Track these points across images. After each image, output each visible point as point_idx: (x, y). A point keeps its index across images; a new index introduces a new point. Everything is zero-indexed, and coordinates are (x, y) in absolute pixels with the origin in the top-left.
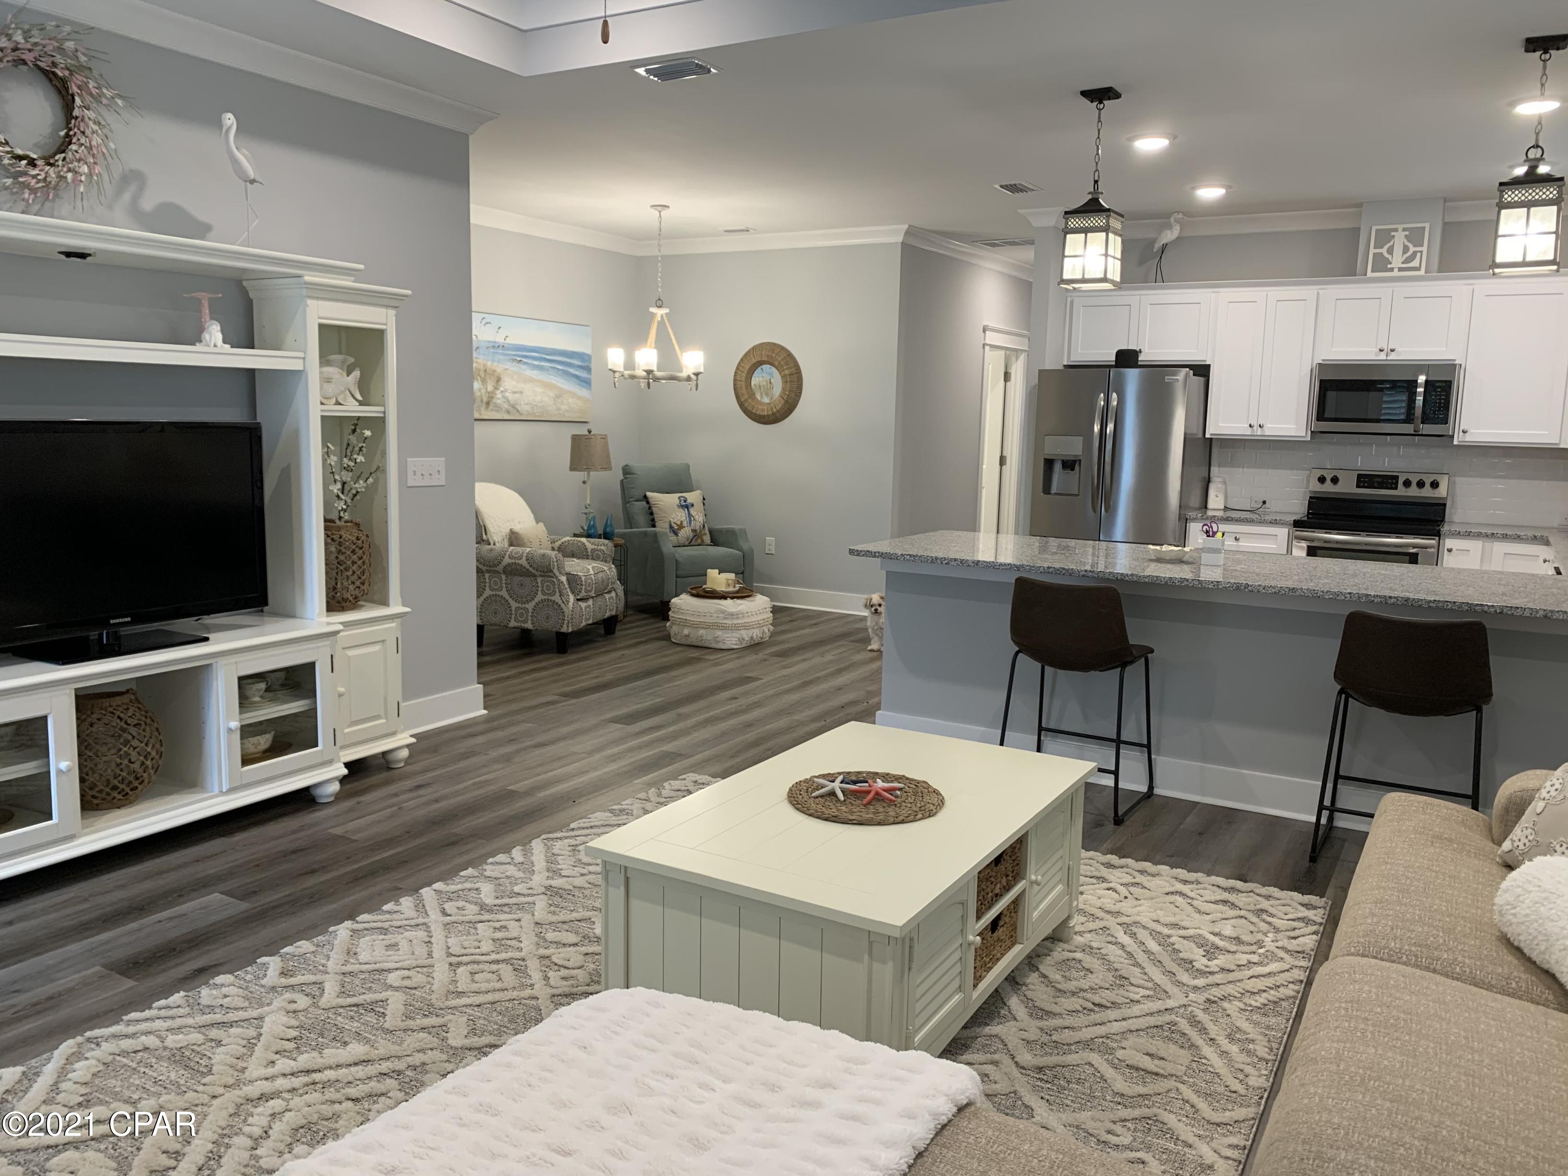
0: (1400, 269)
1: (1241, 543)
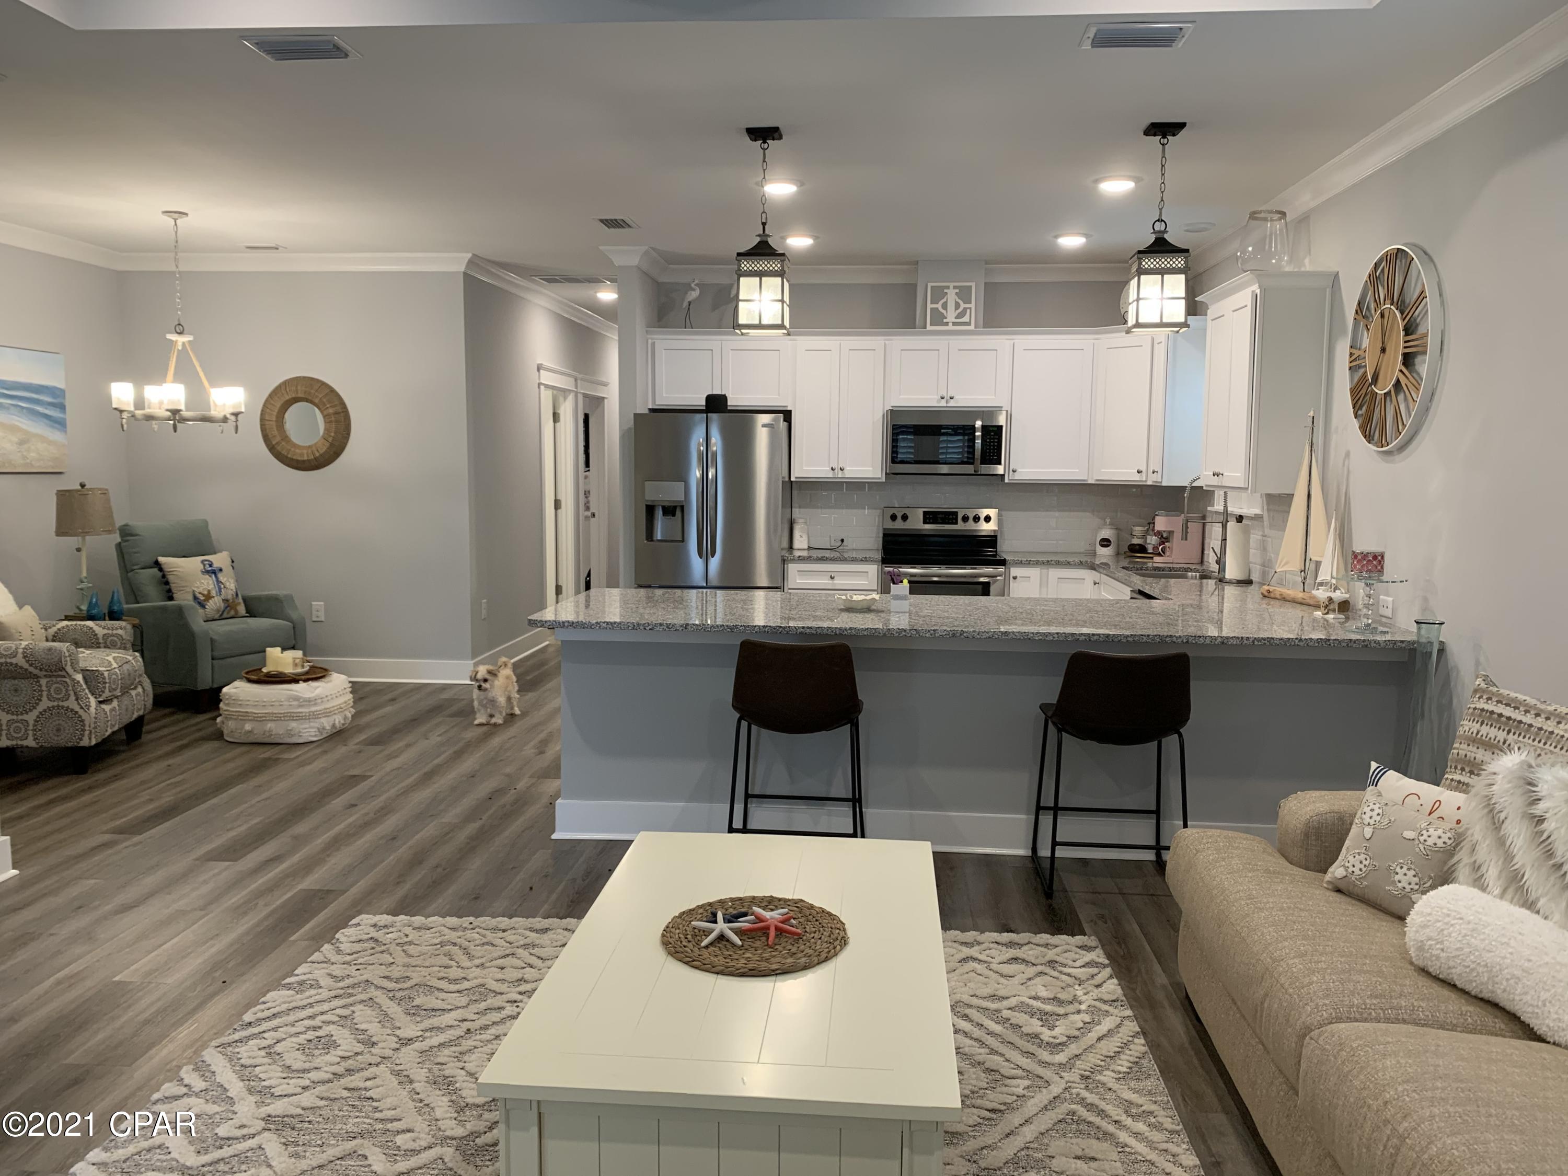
0: (954, 324)
1: (835, 581)
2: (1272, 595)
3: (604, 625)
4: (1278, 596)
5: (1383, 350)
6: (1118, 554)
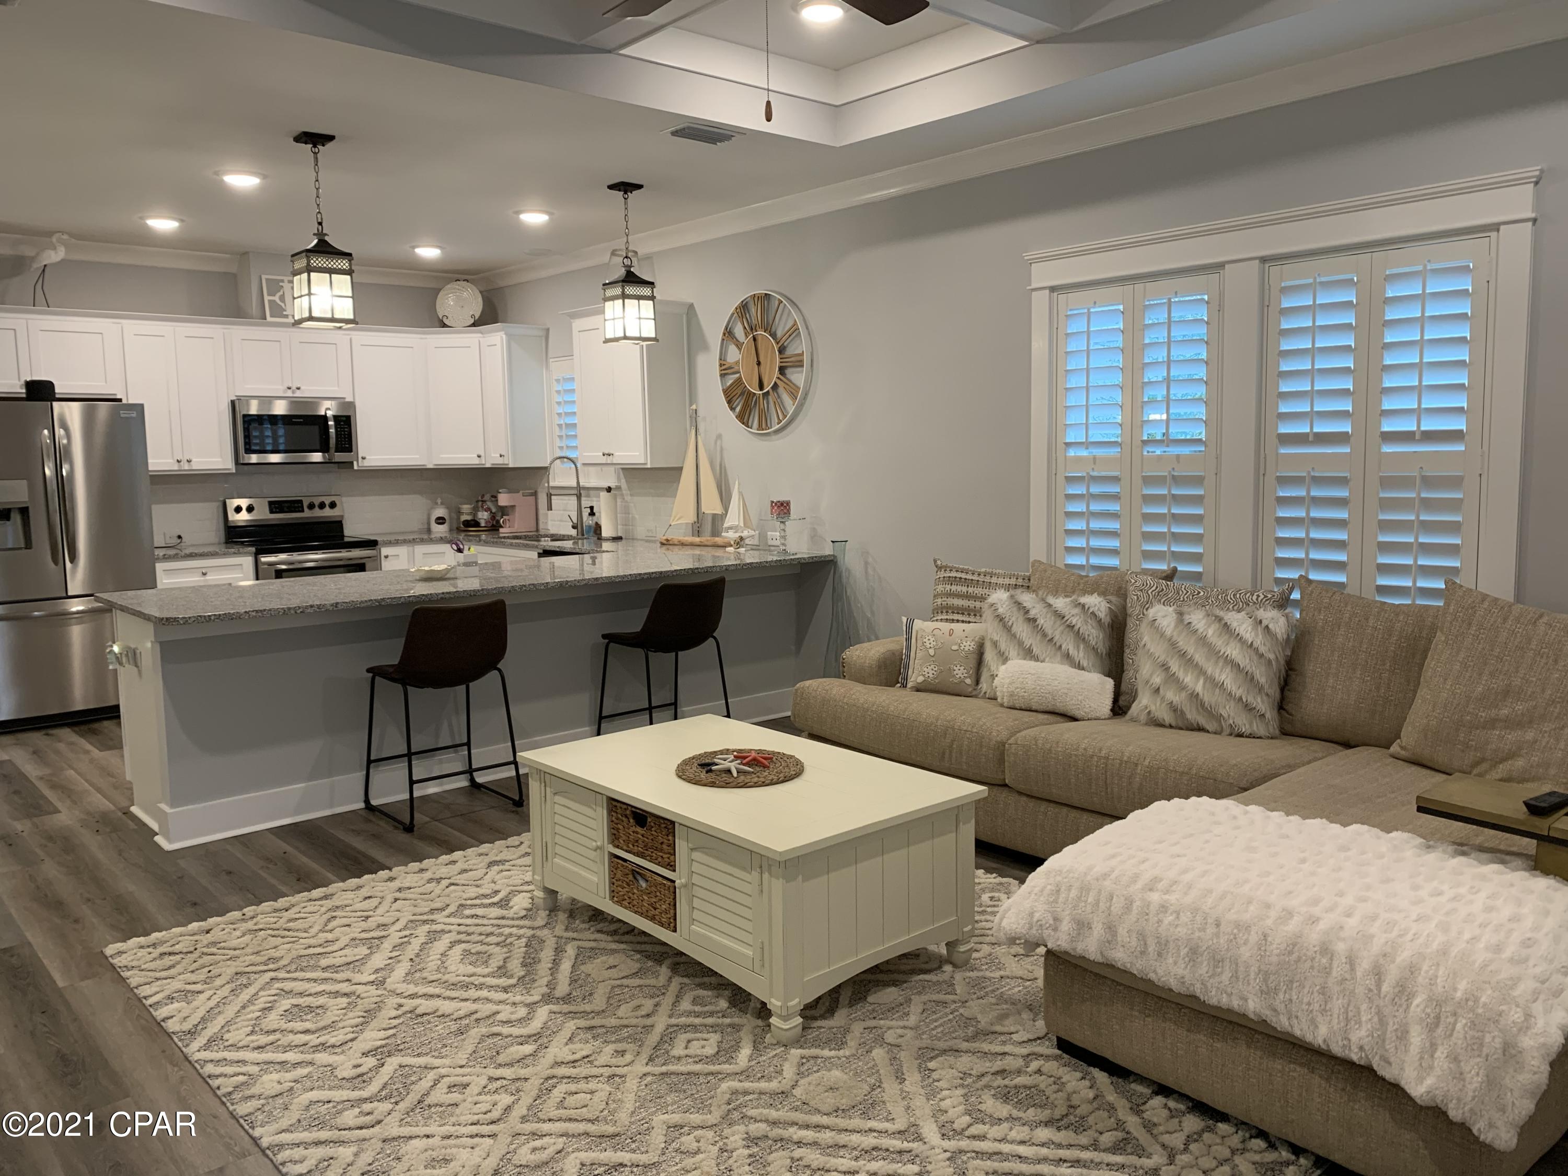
1: (208, 577)
3: (254, 614)
4: (672, 543)
5: (759, 364)
6: (451, 530)
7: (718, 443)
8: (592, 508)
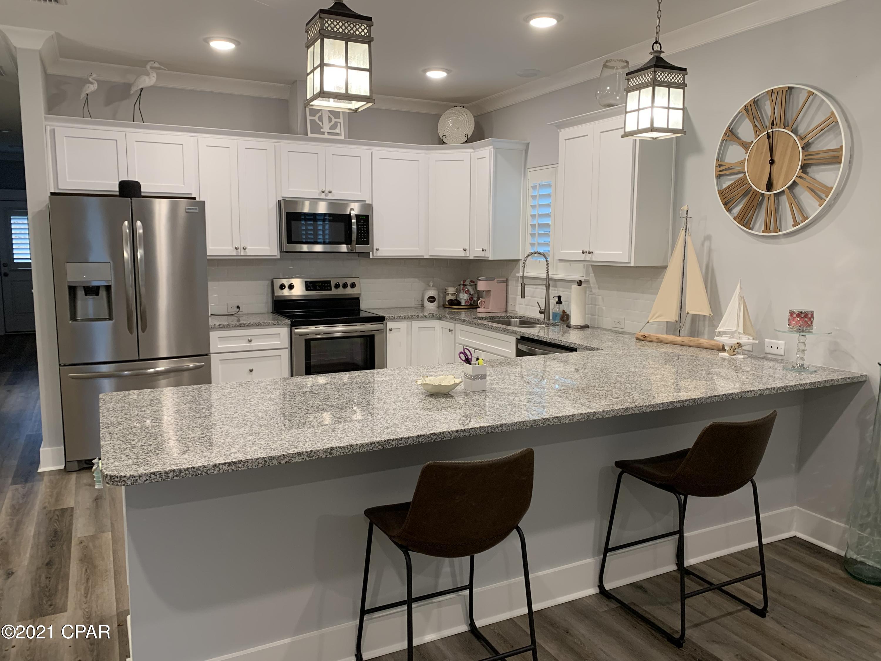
0: (329, 133)
1: (253, 344)
2: (648, 339)
4: (654, 340)
5: (772, 162)
7: (707, 244)
8: (559, 297)
